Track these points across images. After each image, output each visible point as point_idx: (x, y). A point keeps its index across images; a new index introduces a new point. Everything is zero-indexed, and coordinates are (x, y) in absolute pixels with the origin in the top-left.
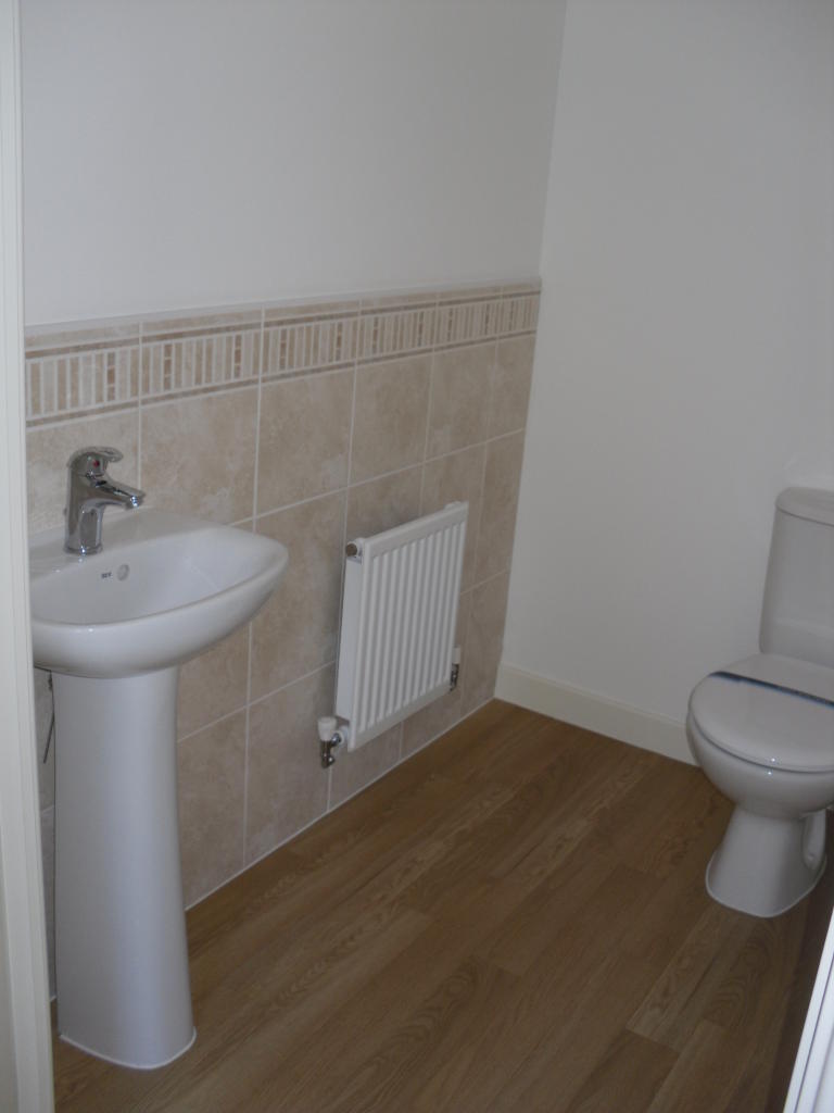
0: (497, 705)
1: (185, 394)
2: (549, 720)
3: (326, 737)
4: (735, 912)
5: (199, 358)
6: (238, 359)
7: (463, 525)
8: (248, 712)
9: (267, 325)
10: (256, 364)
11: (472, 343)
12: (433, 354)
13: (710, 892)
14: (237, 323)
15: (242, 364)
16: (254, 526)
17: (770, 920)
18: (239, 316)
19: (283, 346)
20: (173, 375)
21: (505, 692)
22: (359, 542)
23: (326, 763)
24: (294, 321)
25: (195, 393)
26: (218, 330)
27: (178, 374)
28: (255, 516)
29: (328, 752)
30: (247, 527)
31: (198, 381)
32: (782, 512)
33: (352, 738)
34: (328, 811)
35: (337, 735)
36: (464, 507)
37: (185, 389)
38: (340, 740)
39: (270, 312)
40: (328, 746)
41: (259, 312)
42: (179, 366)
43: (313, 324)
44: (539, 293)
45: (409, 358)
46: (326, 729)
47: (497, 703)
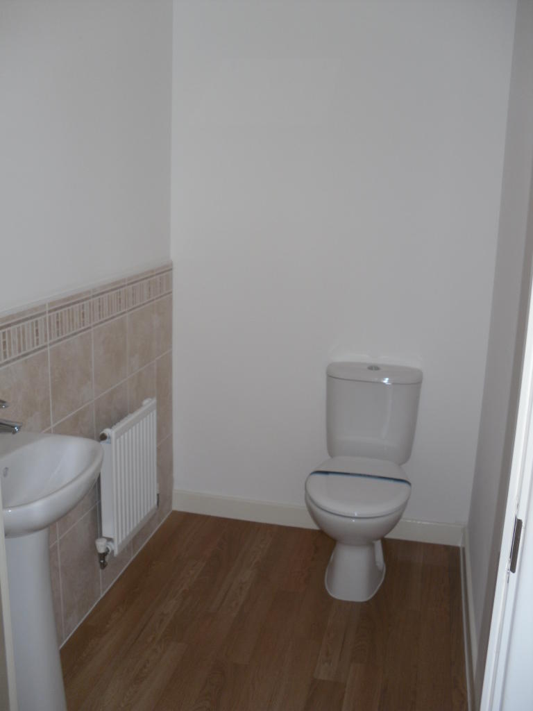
0: (176, 514)
1: (14, 360)
2: (208, 517)
3: (102, 550)
4: (348, 603)
5: (19, 337)
6: (37, 335)
7: (155, 412)
8: (58, 545)
9: (50, 312)
10: (46, 336)
11: (144, 304)
12: (127, 314)
13: (331, 594)
14: (34, 314)
15: (39, 337)
16: (52, 431)
17: (367, 602)
18: (36, 309)
19: (58, 322)
20: (7, 350)
21: (178, 505)
22: (107, 431)
23: (103, 566)
24: (61, 307)
25: (18, 358)
26: (27, 319)
27: (10, 348)
28: (53, 426)
29: (104, 560)
30: (49, 432)
31: (20, 351)
32: (330, 377)
33: (115, 548)
34: (102, 596)
35: (107, 548)
36: (154, 401)
37: (14, 356)
38: (108, 551)
39: (51, 304)
40: (103, 556)
41: (44, 306)
42: (10, 344)
43: (70, 308)
44: (171, 269)
45: (117, 318)
46: (101, 546)
47: (175, 513)
